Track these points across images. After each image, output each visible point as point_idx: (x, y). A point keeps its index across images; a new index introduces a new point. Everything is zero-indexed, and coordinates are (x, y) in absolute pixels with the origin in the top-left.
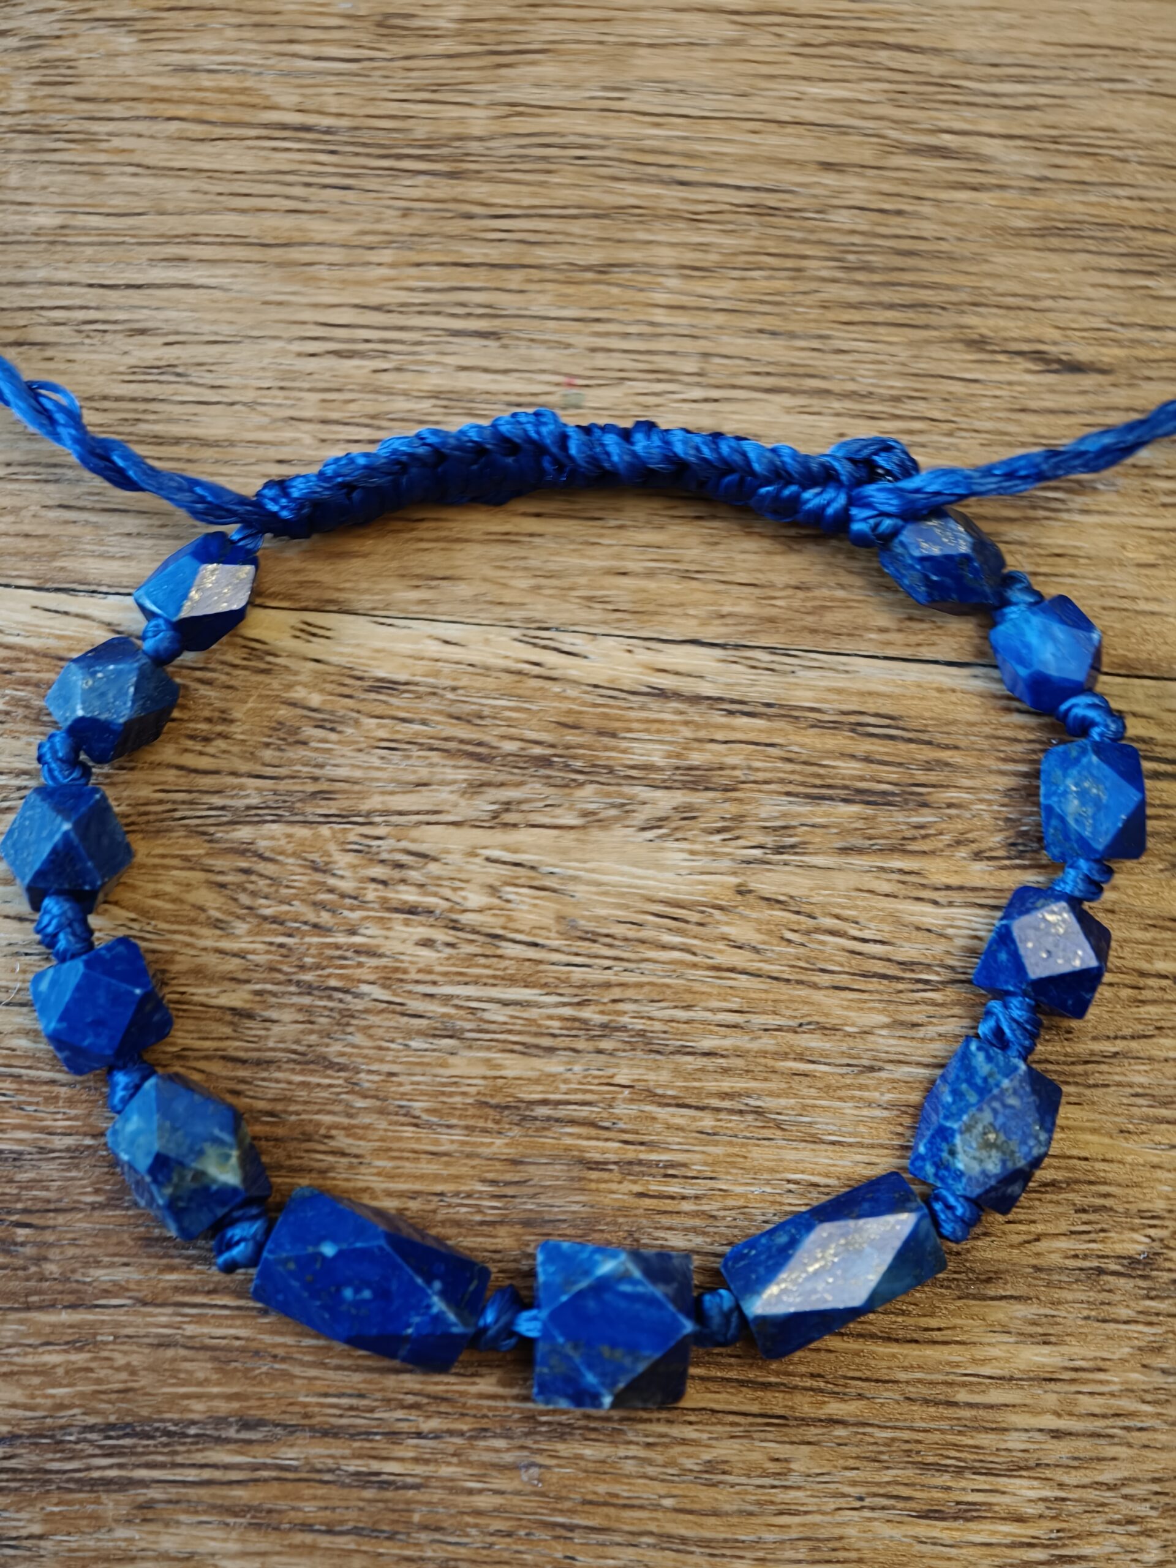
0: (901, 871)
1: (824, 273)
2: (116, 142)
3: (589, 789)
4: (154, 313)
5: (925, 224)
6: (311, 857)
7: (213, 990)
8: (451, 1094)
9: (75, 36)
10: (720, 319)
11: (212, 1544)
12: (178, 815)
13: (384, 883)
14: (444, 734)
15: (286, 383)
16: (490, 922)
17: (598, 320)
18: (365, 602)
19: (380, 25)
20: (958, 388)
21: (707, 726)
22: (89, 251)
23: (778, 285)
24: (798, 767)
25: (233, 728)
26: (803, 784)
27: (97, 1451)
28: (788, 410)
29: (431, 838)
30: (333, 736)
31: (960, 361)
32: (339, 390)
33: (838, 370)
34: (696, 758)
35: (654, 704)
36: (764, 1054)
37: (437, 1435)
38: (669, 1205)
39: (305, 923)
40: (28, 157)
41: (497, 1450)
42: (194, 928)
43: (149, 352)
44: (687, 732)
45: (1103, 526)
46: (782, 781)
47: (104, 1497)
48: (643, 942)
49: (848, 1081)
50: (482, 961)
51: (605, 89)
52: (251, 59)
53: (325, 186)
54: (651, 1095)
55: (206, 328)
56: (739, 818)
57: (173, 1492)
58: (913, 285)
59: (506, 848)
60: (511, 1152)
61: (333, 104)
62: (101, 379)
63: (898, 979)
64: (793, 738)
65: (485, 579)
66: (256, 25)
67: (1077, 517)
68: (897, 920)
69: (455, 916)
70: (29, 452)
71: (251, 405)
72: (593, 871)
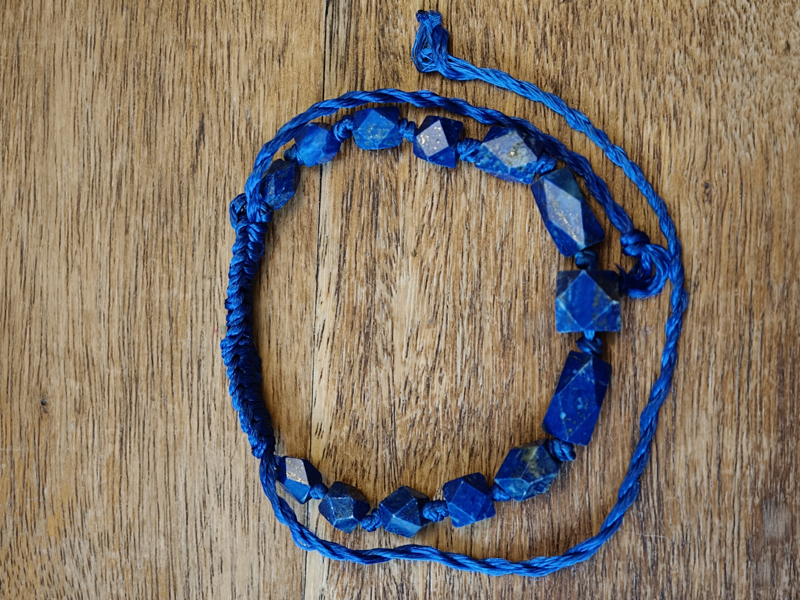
0: (404, 191)
1: (169, 231)
2: (130, 516)
3: (377, 317)
4: (197, 498)
5: (148, 192)
6: (408, 428)
7: (463, 464)
8: (500, 368)
9: (89, 534)
10: (189, 272)
11: (682, 457)
12: (394, 482)
13: (418, 398)
14: (358, 376)
15: (222, 444)
16: (431, 355)
17: (191, 321)
18: (306, 410)
19: (79, 413)
20: (212, 175)
21: (350, 270)
22: (173, 525)
23: (174, 249)
24: (365, 234)
25: (359, 460)
26: (371, 231)
27: (647, 504)
28: (224, 243)
29: (399, 380)
30: (360, 420)
31: (201, 176)
32: (224, 423)
33: (207, 224)
34: (363, 275)
35: (342, 292)
36: (479, 243)
37: (635, 368)
38: (540, 279)
39: (435, 429)
40: (138, 551)
41: (640, 344)
42: (439, 473)
43: (212, 499)
44: (353, 279)
45: (264, 115)
46: (371, 240)
47: (665, 500)
48: (436, 293)
49: (488, 209)
50: (447, 357)
51: (100, 322)
52: (95, 463)
53: (144, 432)
54: (497, 287)
55: (202, 477)
56: (386, 256)
57: (662, 473)
58: (172, 195)
59: (401, 350)
60: (522, 343)
61: (111, 430)
62: (224, 518)
63: (447, 190)
64: (353, 236)
65: (296, 362)
66: (82, 462)
67: (261, 125)
68: (424, 192)
69: (430, 369)
70: (254, 546)
71: (231, 458)
72: (409, 314)
